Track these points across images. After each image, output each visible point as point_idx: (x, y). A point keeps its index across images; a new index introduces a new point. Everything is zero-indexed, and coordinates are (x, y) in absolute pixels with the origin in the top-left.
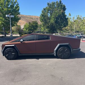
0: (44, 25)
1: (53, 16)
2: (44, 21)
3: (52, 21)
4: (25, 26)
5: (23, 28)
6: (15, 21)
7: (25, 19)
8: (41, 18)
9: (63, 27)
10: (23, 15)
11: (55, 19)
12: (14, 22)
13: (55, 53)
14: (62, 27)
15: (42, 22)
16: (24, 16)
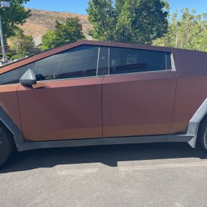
0: (99, 33)
1: (126, 5)
2: (99, 20)
3: (124, 19)
4: (45, 37)
5: (41, 45)
6: (16, 21)
7: (44, 20)
8: (93, 10)
9: (154, 38)
10: (39, 11)
11: (134, 15)
12: (13, 24)
13: (192, 132)
14: (152, 36)
15: (93, 21)
16: (42, 13)
